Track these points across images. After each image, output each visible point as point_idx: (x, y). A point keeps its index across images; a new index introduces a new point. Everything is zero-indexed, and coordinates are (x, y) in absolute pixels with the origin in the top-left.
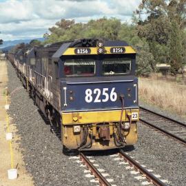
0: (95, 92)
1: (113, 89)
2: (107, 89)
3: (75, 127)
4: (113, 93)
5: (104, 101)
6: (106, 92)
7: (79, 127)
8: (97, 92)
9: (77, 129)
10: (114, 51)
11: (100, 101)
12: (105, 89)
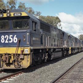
0: (6, 37)
1: (15, 36)
2: (12, 36)
4: (15, 38)
5: (10, 42)
6: (11, 37)
10: (15, 15)
11: (8, 42)
12: (11, 36)
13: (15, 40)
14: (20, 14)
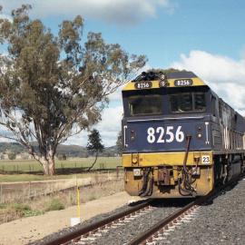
0: (158, 131)
1: (180, 128)
2: (172, 128)
3: (135, 170)
4: (179, 132)
5: (168, 141)
6: (171, 131)
7: (139, 170)
8: (160, 131)
9: (137, 172)
10: (179, 84)
11: (163, 141)
12: (169, 128)
13: (180, 136)
14: (188, 83)
